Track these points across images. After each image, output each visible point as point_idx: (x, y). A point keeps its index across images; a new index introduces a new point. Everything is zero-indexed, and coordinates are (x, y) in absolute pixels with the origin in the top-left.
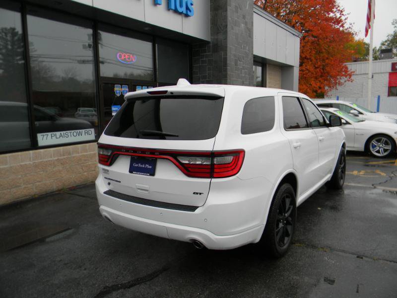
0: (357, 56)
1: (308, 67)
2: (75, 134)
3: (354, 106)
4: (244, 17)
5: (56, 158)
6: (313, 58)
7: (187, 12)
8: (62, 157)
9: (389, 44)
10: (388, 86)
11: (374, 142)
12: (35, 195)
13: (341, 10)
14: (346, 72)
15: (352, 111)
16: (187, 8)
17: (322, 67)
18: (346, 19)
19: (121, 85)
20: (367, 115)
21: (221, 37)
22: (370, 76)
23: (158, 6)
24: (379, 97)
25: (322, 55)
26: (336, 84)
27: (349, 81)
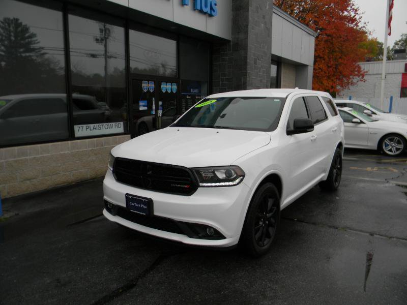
0: (371, 56)
1: (321, 66)
2: (106, 127)
3: (368, 106)
4: (264, 17)
5: (91, 149)
6: (326, 57)
7: (211, 12)
8: (96, 148)
9: (403, 43)
10: (400, 87)
11: (387, 141)
12: (72, 182)
13: (355, 8)
14: (359, 71)
15: (365, 111)
16: (212, 9)
17: (334, 66)
18: (360, 18)
19: (148, 81)
20: (380, 115)
21: (242, 36)
22: (383, 76)
23: (185, 6)
24: (392, 98)
25: (335, 54)
26: (348, 84)
27: (361, 81)
